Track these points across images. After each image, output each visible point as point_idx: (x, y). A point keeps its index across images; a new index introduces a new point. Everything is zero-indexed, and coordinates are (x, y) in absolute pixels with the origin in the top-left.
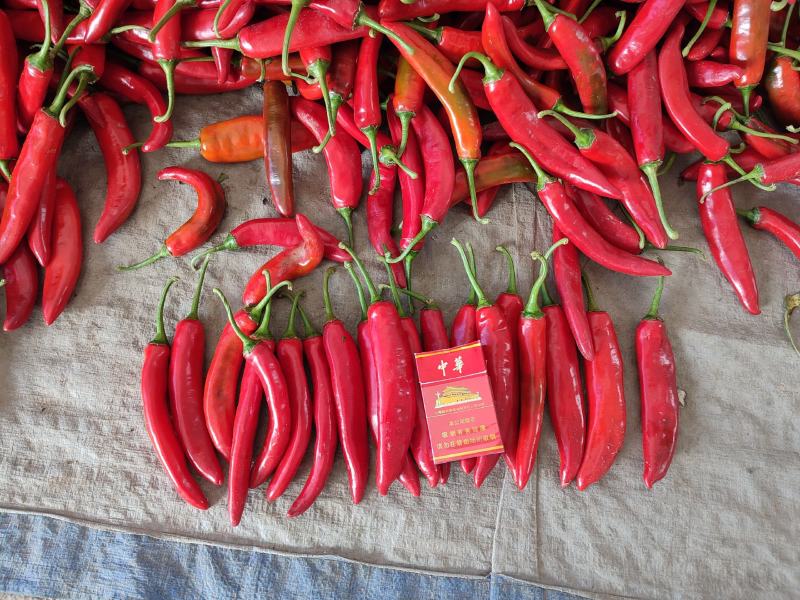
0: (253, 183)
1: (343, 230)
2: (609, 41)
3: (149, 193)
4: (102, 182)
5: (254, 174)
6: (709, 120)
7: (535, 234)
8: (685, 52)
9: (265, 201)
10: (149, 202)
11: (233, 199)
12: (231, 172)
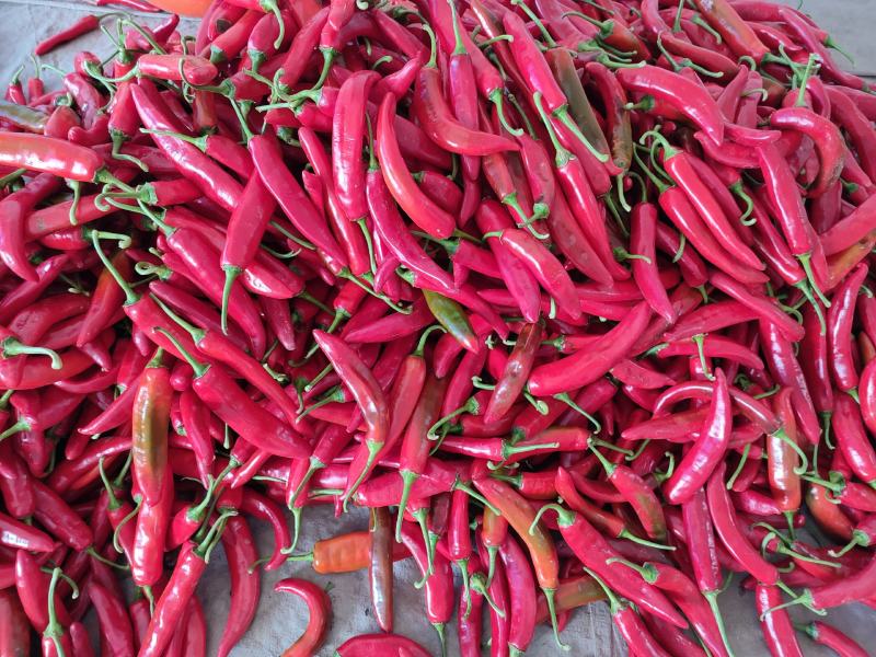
0: (357, 592)
1: (436, 642)
2: (661, 478)
3: (265, 602)
4: (225, 593)
5: (358, 583)
6: (757, 546)
7: (612, 648)
8: (730, 486)
9: (367, 613)
10: (266, 613)
11: (339, 610)
12: (337, 581)
